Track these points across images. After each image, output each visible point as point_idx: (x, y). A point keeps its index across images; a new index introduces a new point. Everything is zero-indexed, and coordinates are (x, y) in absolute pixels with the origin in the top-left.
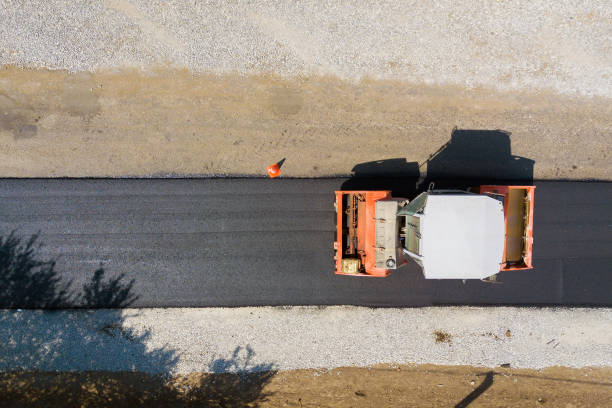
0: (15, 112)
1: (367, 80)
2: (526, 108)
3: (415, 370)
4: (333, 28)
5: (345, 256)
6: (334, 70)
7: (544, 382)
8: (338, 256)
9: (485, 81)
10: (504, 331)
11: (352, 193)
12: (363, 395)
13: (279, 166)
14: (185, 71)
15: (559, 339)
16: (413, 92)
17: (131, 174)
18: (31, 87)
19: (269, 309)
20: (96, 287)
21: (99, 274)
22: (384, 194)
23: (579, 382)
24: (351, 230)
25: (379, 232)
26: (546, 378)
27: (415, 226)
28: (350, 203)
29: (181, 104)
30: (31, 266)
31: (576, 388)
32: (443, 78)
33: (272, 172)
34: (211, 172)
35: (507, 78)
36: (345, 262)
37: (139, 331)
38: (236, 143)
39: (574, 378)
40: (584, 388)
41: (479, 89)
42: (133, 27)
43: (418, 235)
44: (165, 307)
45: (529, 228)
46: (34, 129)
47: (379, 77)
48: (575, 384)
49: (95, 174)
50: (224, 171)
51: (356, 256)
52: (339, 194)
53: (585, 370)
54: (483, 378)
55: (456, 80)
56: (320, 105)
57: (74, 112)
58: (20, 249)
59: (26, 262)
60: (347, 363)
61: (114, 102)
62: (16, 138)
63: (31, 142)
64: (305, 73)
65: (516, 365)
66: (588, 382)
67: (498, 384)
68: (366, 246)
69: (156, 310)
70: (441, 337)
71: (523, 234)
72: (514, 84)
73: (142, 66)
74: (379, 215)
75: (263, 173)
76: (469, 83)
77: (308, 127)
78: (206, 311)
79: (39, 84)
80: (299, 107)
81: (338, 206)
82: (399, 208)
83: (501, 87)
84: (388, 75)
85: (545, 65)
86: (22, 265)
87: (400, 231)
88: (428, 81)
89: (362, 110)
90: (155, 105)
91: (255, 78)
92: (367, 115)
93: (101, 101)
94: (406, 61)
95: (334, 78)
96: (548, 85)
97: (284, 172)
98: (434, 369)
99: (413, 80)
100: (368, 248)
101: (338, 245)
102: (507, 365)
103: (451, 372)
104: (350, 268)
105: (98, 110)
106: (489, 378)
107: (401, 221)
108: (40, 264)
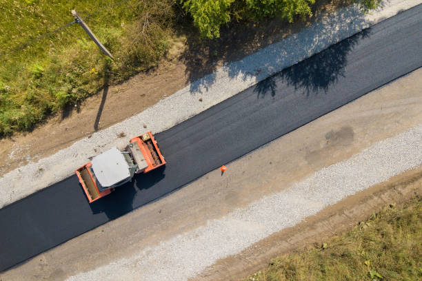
0: (338, 141)
1: (204, 224)
2: (134, 245)
4: (228, 238)
5: (150, 140)
6: (220, 221)
8: (153, 139)
9: (157, 248)
11: (159, 165)
12: (142, 96)
13: (223, 172)
14: (279, 191)
15: (74, 159)
16: (183, 228)
17: (279, 139)
18: (337, 154)
19: (198, 113)
20: (272, 88)
21: (273, 94)
22: (146, 171)
24: (152, 151)
25: (141, 155)
27: (129, 163)
28: (158, 161)
29: (274, 177)
30: (303, 84)
32: (174, 240)
33: (224, 168)
34: (248, 156)
35: (149, 253)
37: (249, 78)
38: (244, 172)
41: (157, 243)
42: (309, 198)
43: (127, 160)
44: (240, 93)
45: (84, 186)
46: (327, 138)
47: (200, 228)
49: (294, 132)
50: (244, 158)
51: (146, 142)
52: (164, 162)
53: (57, 151)
55: (168, 243)
56: (218, 204)
57: (314, 152)
58: (311, 87)
59: (306, 84)
60: (156, 106)
61: (301, 164)
62: (332, 131)
63: (326, 132)
64: (230, 214)
65: (86, 139)
68: (144, 148)
69: (243, 89)
70: (122, 135)
71: (85, 182)
72: (144, 252)
73: (297, 185)
74: (145, 161)
75: (227, 166)
76: (162, 244)
77: (219, 193)
78: (222, 99)
79: (334, 156)
80: (226, 199)
81: (162, 158)
82: (138, 167)
83: (149, 249)
84: (197, 230)
85: (135, 266)
86: (308, 82)
87: (133, 159)
88: (180, 236)
89: (200, 211)
90: (284, 171)
91: (250, 202)
92: (197, 210)
93: (306, 162)
94: (192, 240)
95: (218, 218)
96: (130, 258)
97: (219, 170)
99: (186, 234)
100: (143, 147)
101: (155, 142)
102: (89, 137)
103: (111, 123)
105: (306, 158)
107: (135, 163)
108: (301, 86)
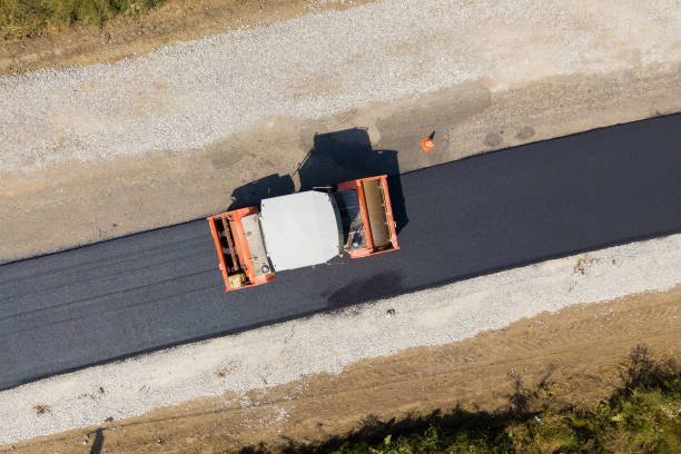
3: (28, 445)
5: (230, 274)
7: (151, 425)
8: (225, 275)
10: (97, 389)
15: (149, 383)
22: (247, 210)
23: (184, 417)
25: (250, 244)
26: (152, 421)
31: (182, 423)
36: (230, 279)
39: (177, 415)
40: (190, 420)
48: (180, 420)
51: (241, 271)
54: (93, 436)
66: (191, 415)
67: (110, 437)
70: (41, 410)
98: (46, 439)
100: (246, 261)
101: (222, 266)
102: (111, 419)
103: (62, 439)
104: (235, 283)
106: (99, 435)
